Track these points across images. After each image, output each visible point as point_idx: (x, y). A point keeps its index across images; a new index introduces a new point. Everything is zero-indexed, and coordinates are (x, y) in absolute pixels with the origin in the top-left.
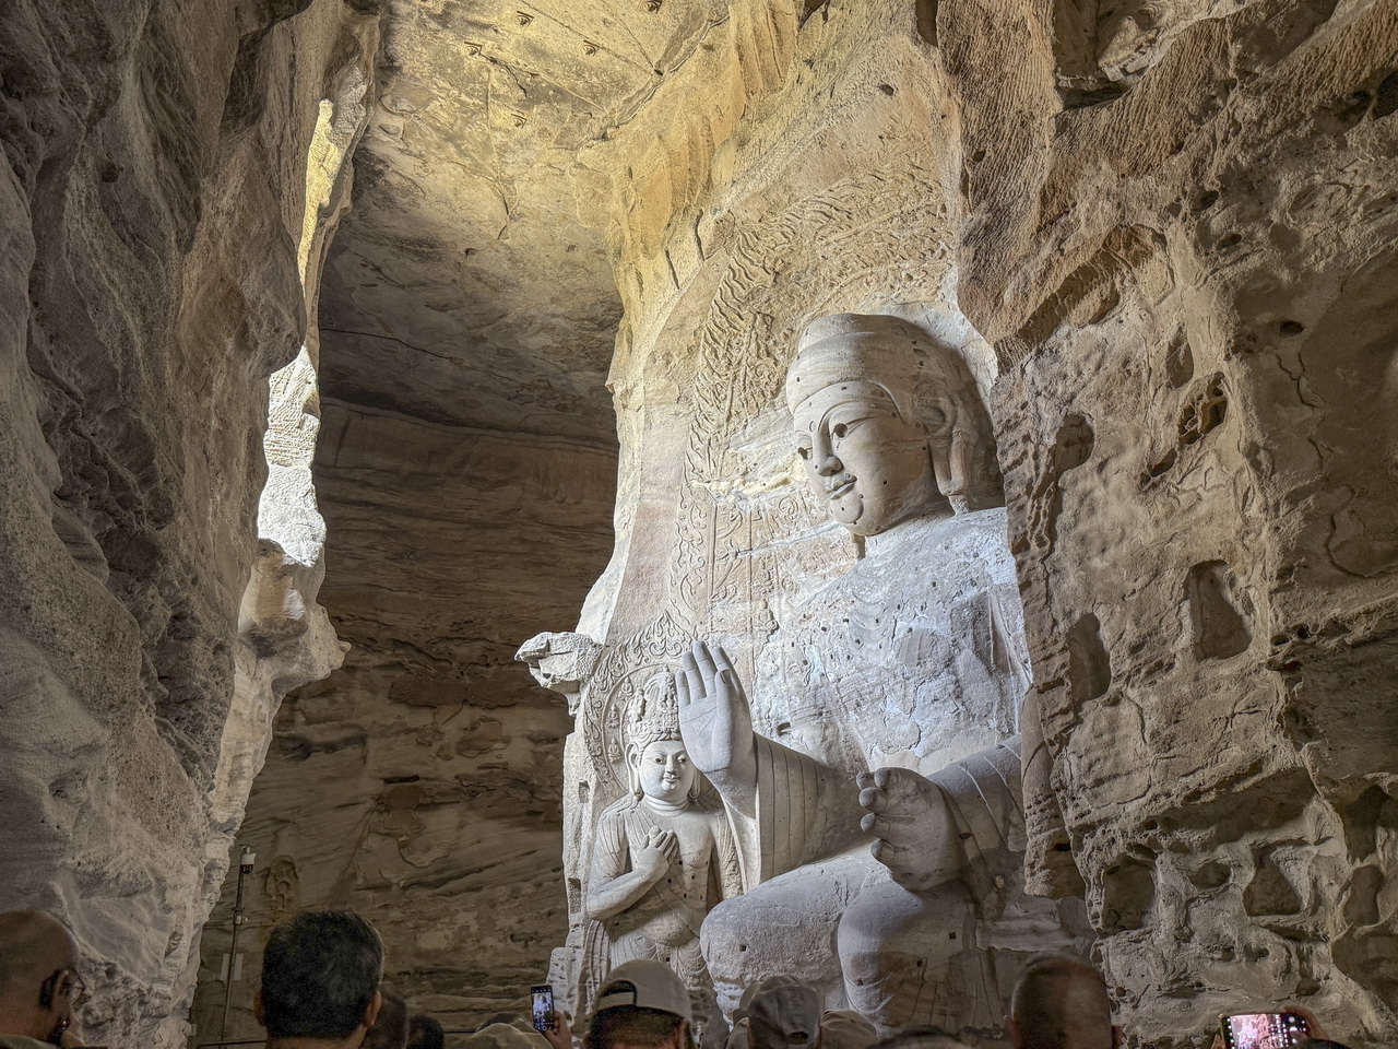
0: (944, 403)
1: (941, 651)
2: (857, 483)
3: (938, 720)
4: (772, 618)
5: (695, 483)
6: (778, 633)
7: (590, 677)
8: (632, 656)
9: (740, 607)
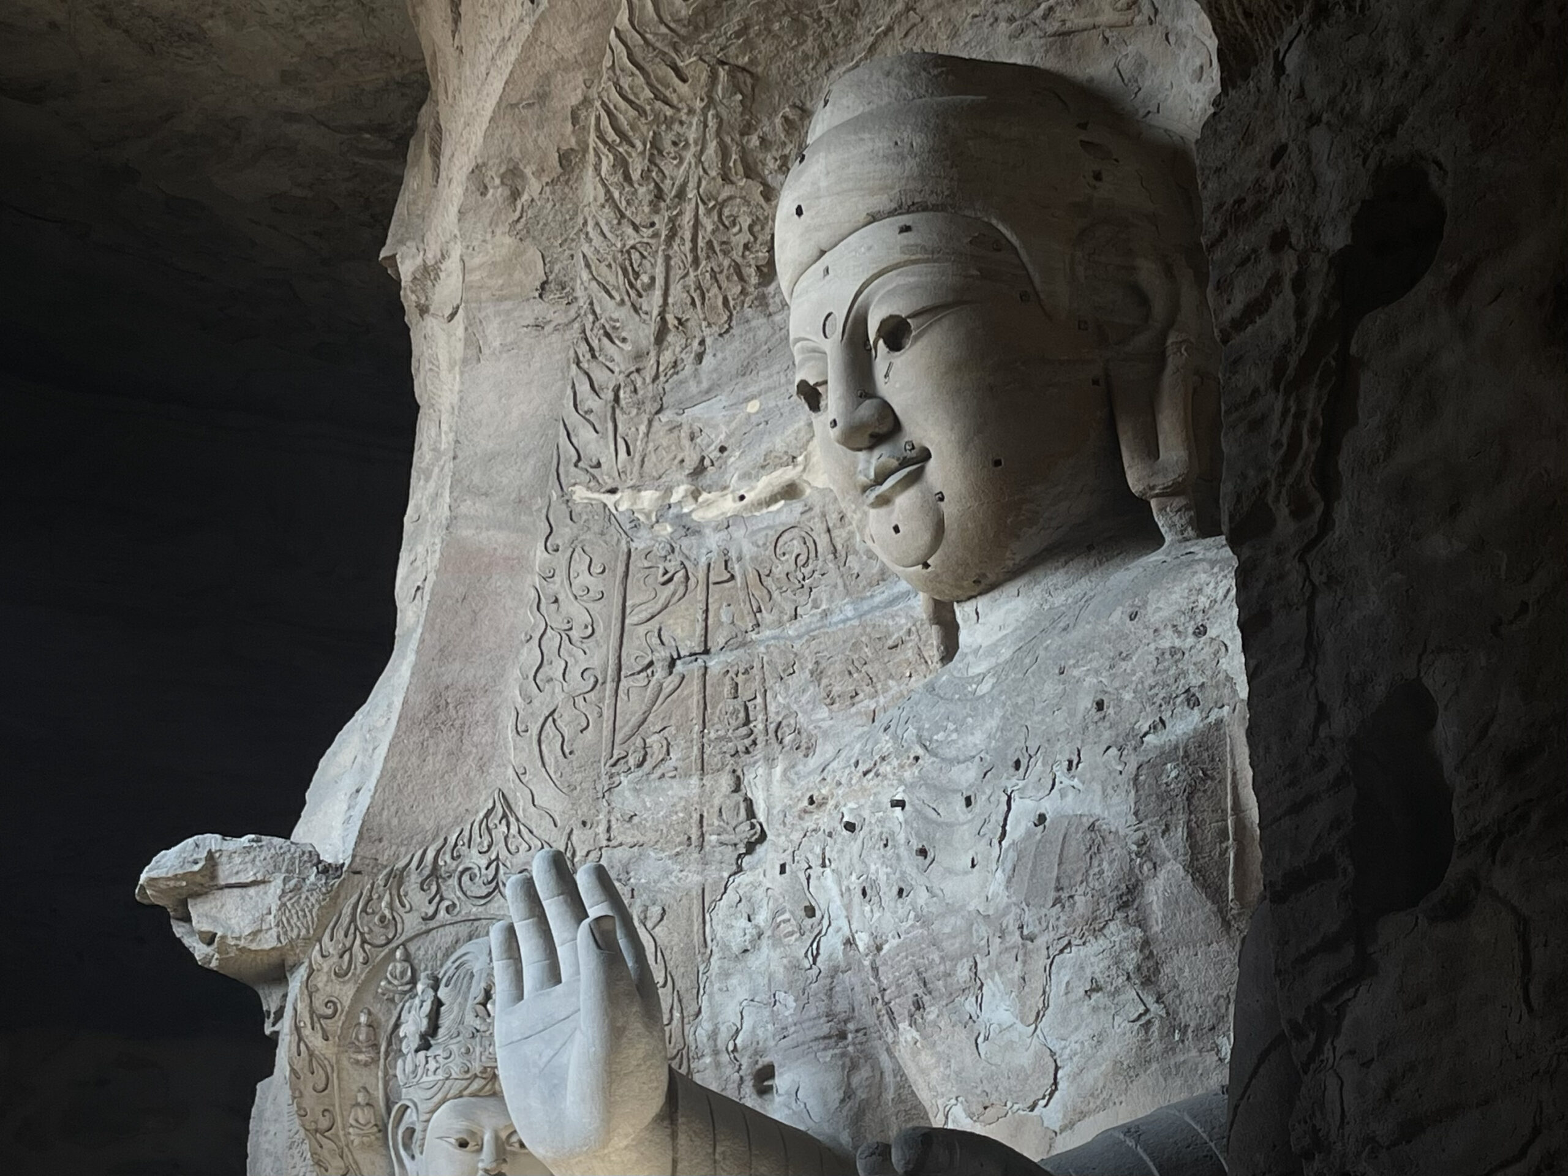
0: (1148, 273)
1: (1109, 869)
2: (932, 465)
3: (1099, 1039)
4: (751, 814)
5: (580, 494)
6: (760, 850)
7: (309, 941)
8: (416, 897)
9: (676, 790)
